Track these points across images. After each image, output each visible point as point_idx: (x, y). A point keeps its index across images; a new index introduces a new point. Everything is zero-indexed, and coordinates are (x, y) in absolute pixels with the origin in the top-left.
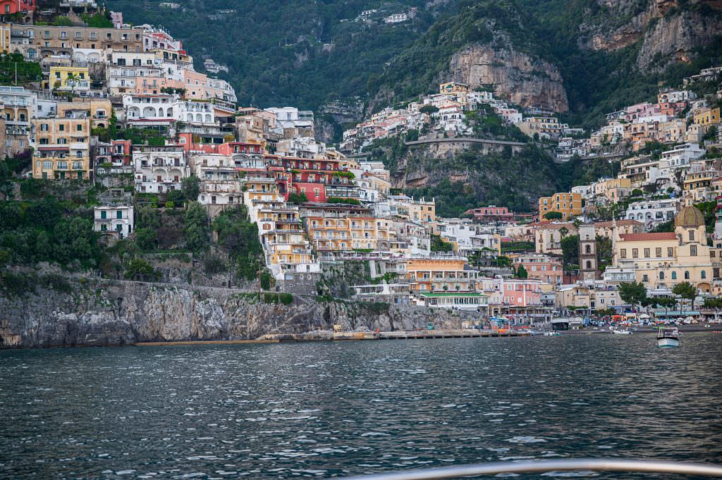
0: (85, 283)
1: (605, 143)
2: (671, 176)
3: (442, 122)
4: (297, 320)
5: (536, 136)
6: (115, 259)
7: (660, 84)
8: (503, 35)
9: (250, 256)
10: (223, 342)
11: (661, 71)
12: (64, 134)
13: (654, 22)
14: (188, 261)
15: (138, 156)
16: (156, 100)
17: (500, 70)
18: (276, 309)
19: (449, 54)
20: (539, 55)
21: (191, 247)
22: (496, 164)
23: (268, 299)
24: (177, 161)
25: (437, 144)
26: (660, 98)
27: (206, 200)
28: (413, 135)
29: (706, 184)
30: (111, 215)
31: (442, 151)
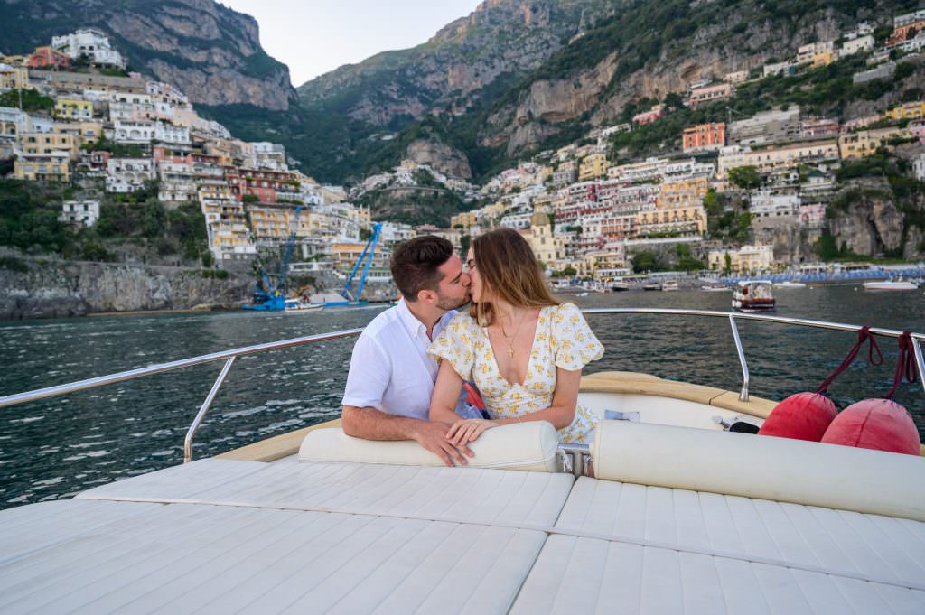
0: (44, 264)
1: (490, 191)
2: (527, 202)
3: (399, 178)
4: (232, 291)
5: (453, 189)
6: (78, 245)
7: (519, 161)
8: (436, 135)
9: (197, 241)
10: (169, 311)
11: (520, 154)
12: (50, 146)
13: (515, 129)
14: (143, 245)
15: (112, 163)
16: (140, 125)
17: (434, 154)
18: (213, 283)
19: (407, 146)
20: (455, 146)
21: (146, 234)
22: (429, 201)
23: (206, 275)
24: (145, 168)
25: (396, 190)
26: (520, 167)
27: (164, 197)
28: (384, 186)
29: (548, 203)
30: (79, 208)
31: (398, 194)
